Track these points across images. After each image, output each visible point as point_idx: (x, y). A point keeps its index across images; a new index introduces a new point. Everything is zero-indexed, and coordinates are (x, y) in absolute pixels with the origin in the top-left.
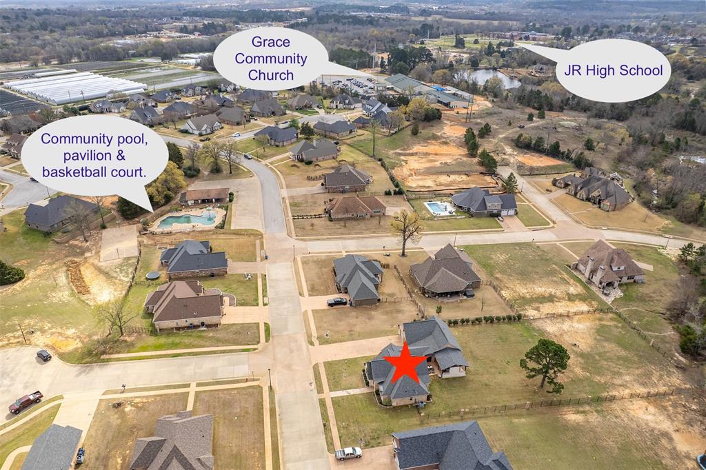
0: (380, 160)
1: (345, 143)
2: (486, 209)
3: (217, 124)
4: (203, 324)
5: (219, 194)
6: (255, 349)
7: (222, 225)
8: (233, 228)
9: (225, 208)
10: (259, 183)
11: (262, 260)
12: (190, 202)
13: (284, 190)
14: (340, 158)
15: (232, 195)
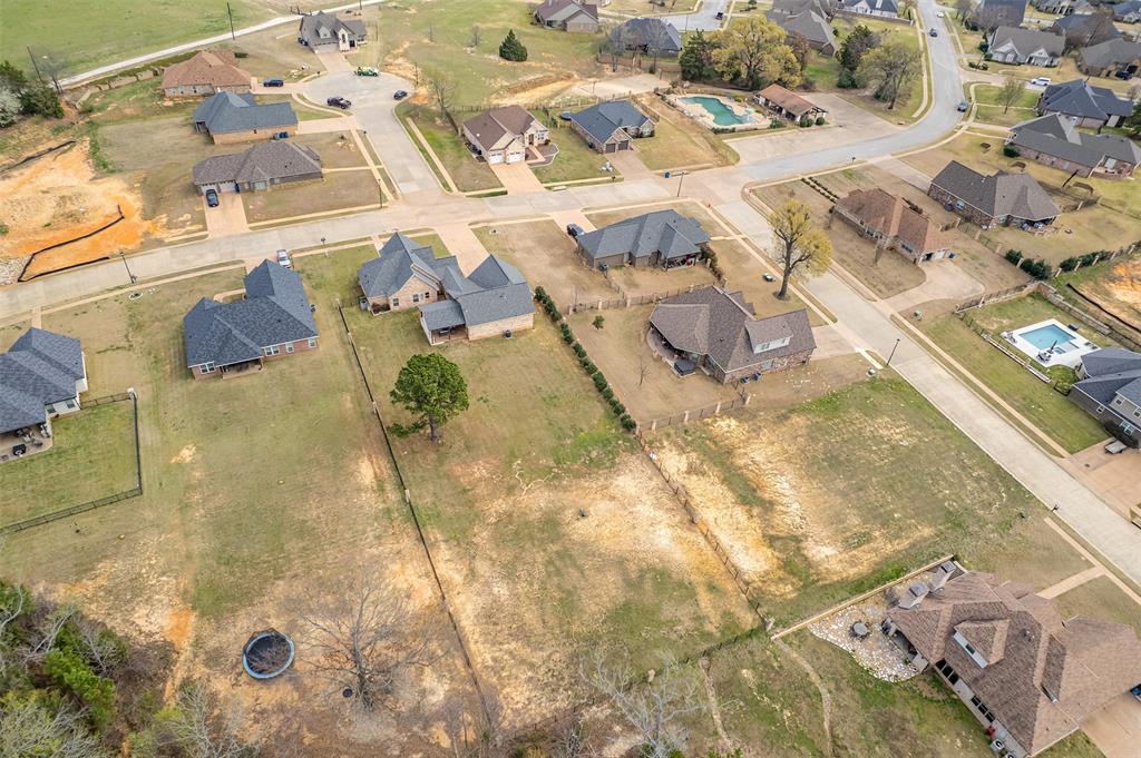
5: (800, 108)
6: (450, 190)
7: (723, 131)
8: (725, 141)
9: (776, 126)
10: (889, 133)
11: (660, 174)
12: (762, 100)
13: (890, 157)
14: (1092, 182)
15: (820, 122)
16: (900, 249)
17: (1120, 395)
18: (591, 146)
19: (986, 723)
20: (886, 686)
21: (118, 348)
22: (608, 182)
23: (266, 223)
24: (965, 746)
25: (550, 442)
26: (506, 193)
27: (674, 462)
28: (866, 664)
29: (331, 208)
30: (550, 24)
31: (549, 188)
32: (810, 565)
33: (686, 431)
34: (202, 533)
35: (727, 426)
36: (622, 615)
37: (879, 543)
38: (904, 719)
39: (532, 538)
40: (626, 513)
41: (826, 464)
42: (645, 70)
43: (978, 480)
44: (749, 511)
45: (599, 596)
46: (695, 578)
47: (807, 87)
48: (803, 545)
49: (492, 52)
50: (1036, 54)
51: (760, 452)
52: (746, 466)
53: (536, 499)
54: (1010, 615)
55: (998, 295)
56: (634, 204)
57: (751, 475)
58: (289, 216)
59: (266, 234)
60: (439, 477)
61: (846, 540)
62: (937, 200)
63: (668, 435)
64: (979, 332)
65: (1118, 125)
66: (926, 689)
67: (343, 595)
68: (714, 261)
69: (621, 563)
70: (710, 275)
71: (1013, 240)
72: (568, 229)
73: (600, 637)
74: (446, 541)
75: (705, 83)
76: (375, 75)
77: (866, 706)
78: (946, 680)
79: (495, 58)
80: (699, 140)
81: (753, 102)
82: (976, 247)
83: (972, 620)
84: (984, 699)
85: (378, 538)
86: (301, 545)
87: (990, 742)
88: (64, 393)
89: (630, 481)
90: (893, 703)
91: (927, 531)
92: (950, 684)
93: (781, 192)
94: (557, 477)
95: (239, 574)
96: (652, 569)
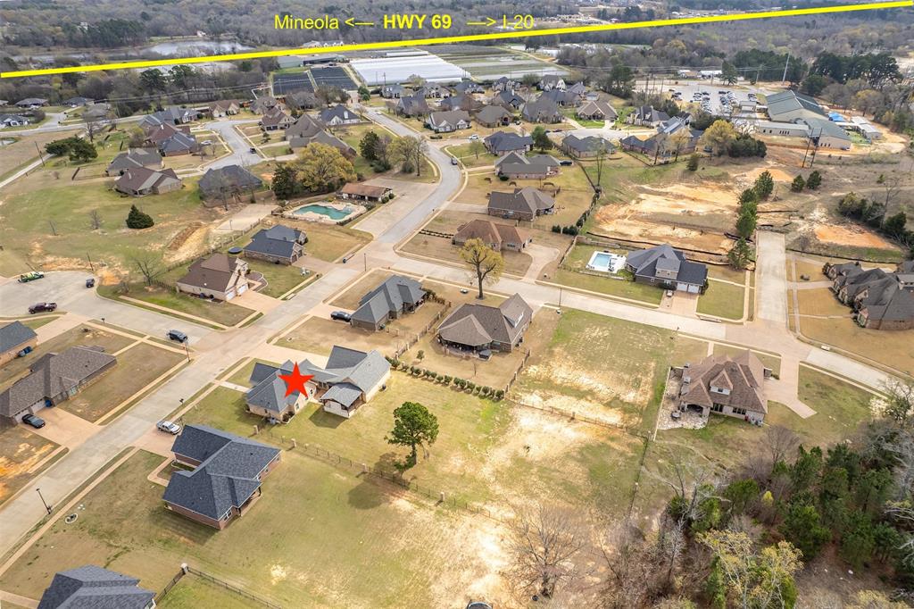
0: (597, 191)
1: (580, 165)
2: (654, 275)
3: (462, 122)
4: (212, 297)
5: (374, 192)
6: (222, 329)
7: (346, 222)
8: (352, 228)
9: (370, 208)
10: (433, 190)
11: (339, 262)
12: (345, 196)
13: (448, 203)
14: (549, 180)
15: (391, 197)
16: (507, 247)
17: (658, 269)
18: (277, 263)
19: (743, 417)
20: (704, 429)
21: (116, 556)
22: (315, 279)
23: (109, 415)
24: (745, 429)
25: (472, 427)
26: (261, 314)
27: (534, 399)
28: (690, 427)
29: (151, 380)
30: (141, 192)
31: (285, 299)
32: (633, 405)
33: (521, 383)
34: (352, 602)
35: (533, 370)
36: (593, 475)
37: (644, 379)
38: (722, 436)
39: (520, 473)
40: (543, 435)
41: (590, 360)
42: (246, 202)
43: (643, 333)
44: (587, 400)
45: (577, 475)
46: (601, 440)
47: (360, 179)
48: (621, 398)
49: (119, 227)
50: (459, 123)
51: (562, 372)
52: (563, 382)
53: (499, 457)
54: (723, 367)
55: (567, 251)
56: (347, 285)
57: (569, 385)
58: (122, 401)
59: (121, 422)
60: (442, 479)
61: (633, 386)
62: (496, 216)
63: (516, 389)
64: (577, 271)
65: (531, 149)
66: (715, 421)
67: (472, 565)
68: (434, 294)
69: (568, 456)
70: (437, 304)
71: (548, 221)
72: (332, 316)
73: (598, 490)
74: (486, 504)
75: (296, 197)
76: (41, 276)
77: (707, 441)
78: (718, 412)
79: (126, 230)
80: (335, 233)
81: (340, 199)
82: (535, 232)
83: (712, 379)
84: (738, 406)
85: (452, 527)
86: (417, 562)
87: (750, 423)
88: (145, 597)
89: (526, 420)
90: (713, 433)
91: (653, 364)
92: (720, 413)
93: (417, 244)
94: (495, 440)
95: (404, 603)
96: (582, 449)
